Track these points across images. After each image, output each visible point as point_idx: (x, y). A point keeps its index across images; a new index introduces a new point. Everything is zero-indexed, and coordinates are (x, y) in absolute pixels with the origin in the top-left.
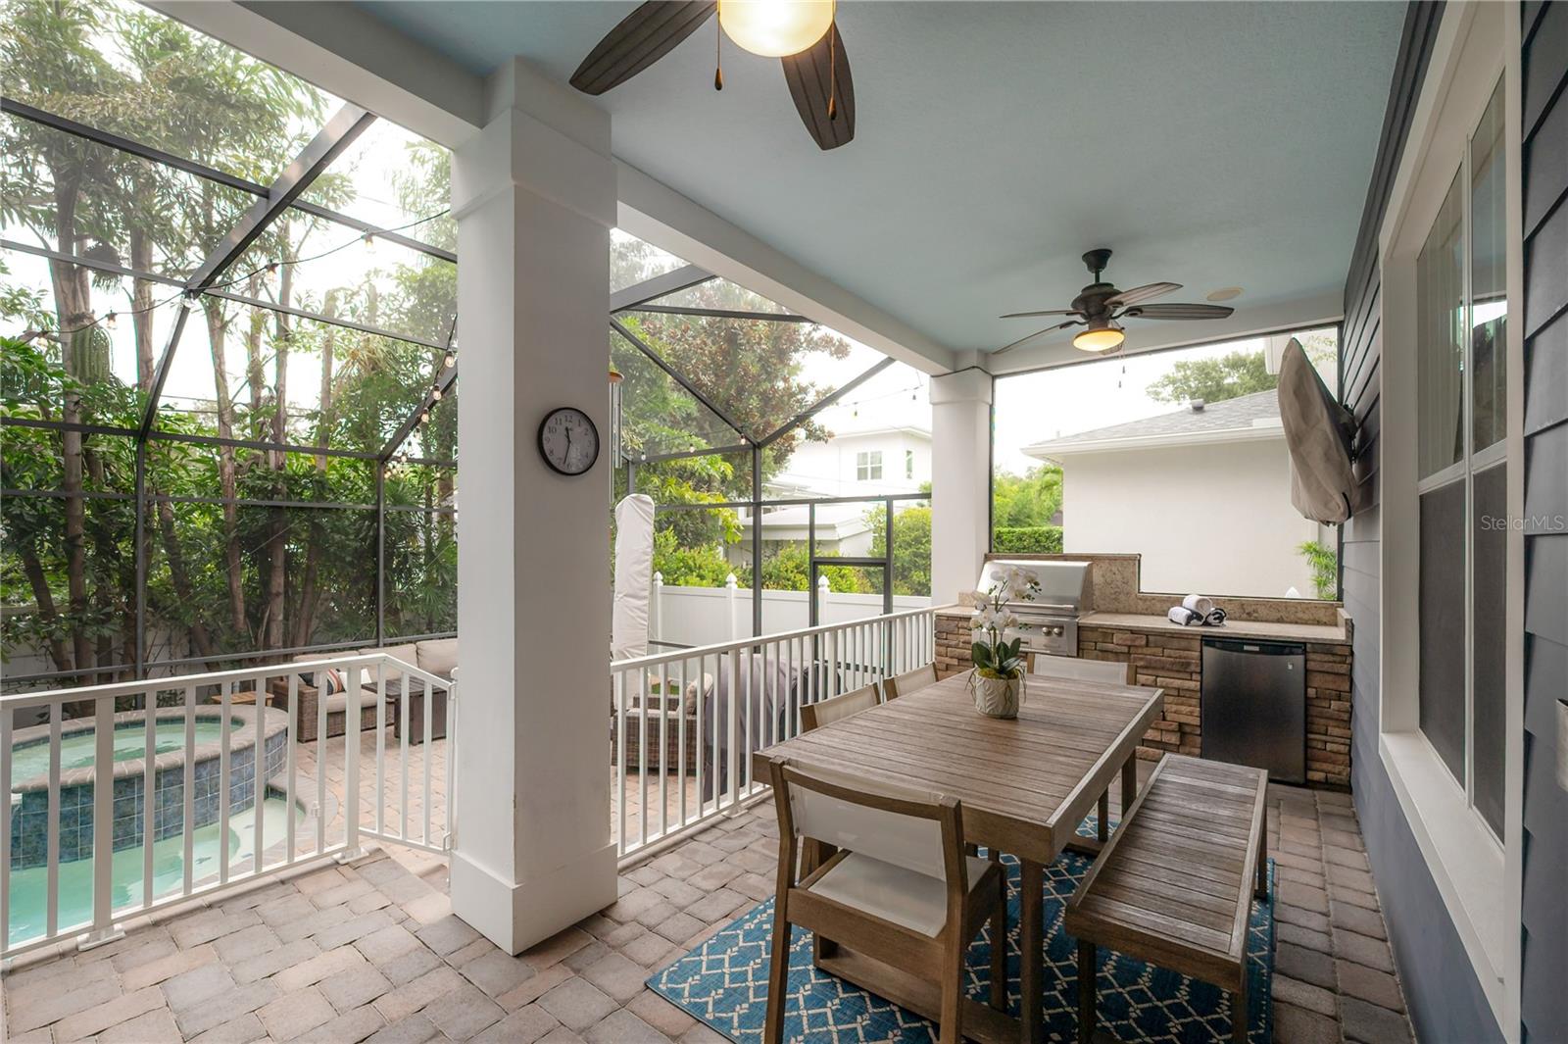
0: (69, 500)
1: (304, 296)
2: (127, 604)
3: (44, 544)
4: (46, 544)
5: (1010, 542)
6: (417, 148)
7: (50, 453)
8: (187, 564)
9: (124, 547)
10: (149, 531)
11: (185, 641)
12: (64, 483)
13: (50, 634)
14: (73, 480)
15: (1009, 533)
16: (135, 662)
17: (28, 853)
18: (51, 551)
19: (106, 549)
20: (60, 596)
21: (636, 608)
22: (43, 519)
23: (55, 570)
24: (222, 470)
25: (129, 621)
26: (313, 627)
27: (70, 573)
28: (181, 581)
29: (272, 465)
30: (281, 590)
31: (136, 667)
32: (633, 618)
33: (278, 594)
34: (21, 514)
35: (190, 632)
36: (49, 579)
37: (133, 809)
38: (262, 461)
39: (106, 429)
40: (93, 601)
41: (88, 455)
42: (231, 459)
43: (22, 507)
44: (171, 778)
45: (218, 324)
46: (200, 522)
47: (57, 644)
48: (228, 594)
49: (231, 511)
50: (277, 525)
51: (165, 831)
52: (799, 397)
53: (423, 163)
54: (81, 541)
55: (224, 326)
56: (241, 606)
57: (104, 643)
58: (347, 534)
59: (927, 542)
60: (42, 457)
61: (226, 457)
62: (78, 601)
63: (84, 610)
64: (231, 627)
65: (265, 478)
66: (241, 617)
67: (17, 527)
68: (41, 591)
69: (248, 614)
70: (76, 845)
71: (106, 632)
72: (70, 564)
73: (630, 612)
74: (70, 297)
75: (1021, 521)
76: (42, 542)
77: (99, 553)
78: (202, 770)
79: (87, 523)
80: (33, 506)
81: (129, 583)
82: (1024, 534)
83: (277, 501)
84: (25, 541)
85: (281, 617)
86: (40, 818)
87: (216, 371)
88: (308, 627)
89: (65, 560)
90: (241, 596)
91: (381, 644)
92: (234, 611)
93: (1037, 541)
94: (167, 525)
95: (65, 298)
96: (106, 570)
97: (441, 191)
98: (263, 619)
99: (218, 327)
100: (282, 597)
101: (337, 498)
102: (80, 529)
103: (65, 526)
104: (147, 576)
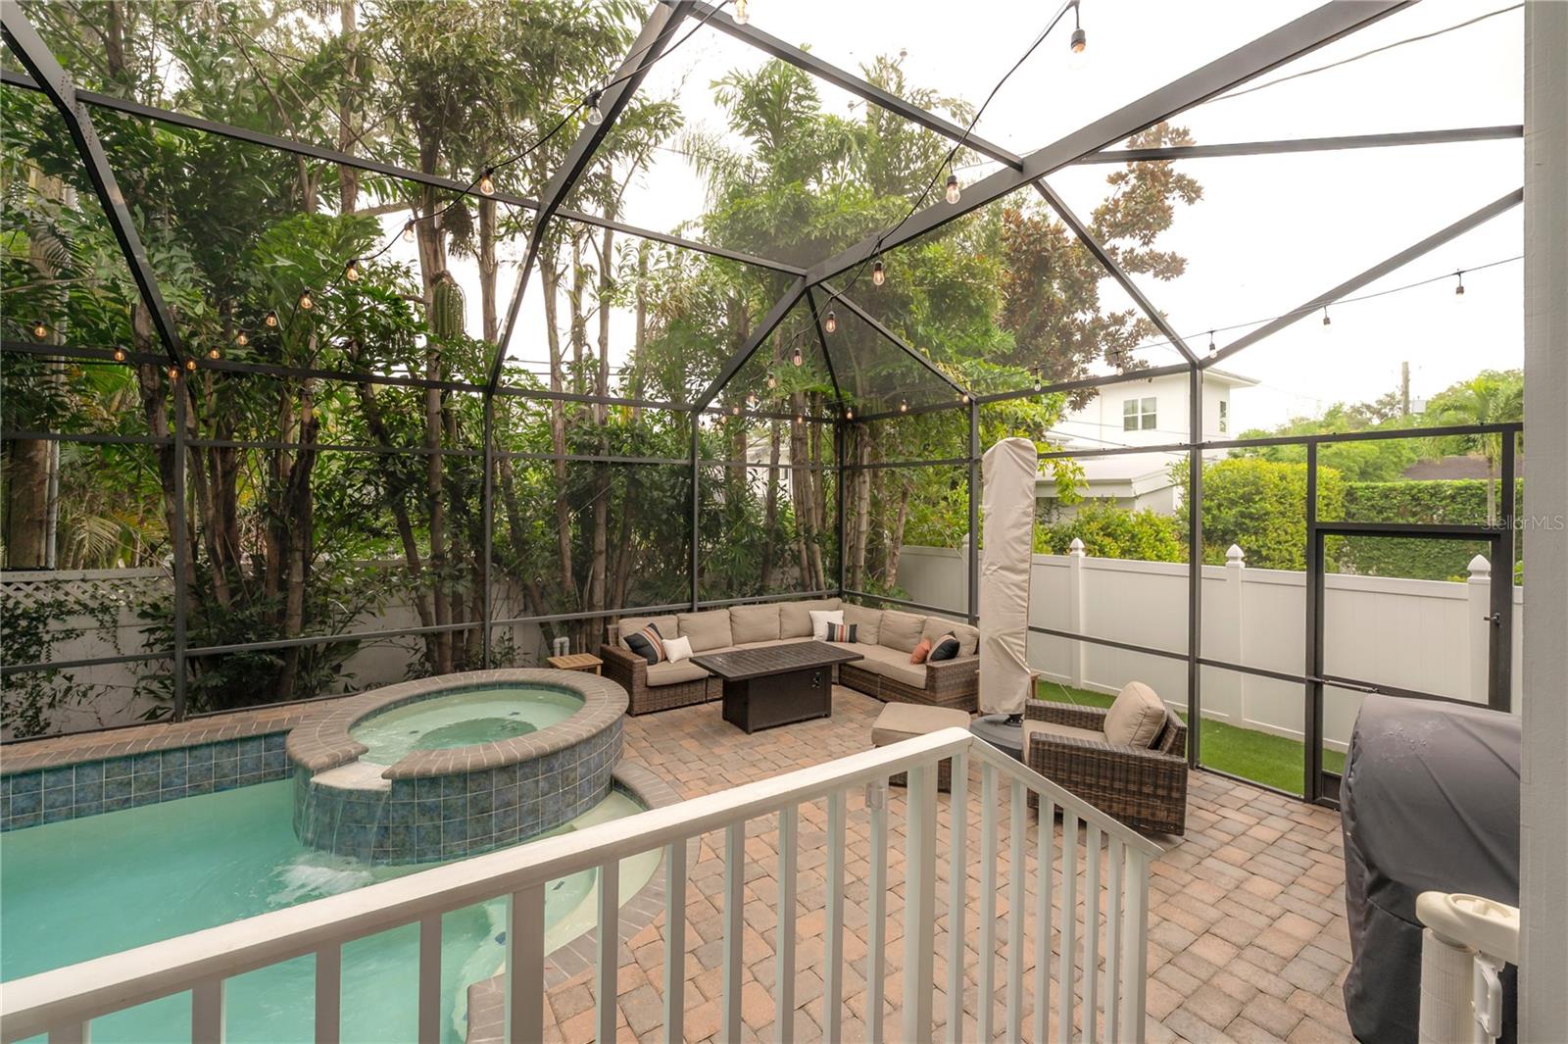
0: (430, 458)
1: (623, 245)
2: (476, 559)
3: (411, 499)
4: (413, 501)
5: (1369, 499)
6: (720, 87)
7: (416, 415)
8: (523, 520)
9: (473, 504)
10: (495, 488)
11: (521, 597)
12: (427, 442)
13: (416, 589)
14: (434, 438)
15: (1367, 488)
16: (483, 619)
17: (396, 846)
18: (418, 508)
19: (459, 507)
20: (424, 549)
21: (1015, 585)
22: (411, 477)
23: (421, 526)
24: (554, 426)
25: (479, 578)
26: (629, 586)
27: (431, 529)
28: (518, 539)
29: (596, 421)
30: (604, 548)
31: (484, 625)
32: (1010, 597)
33: (600, 553)
34: (395, 472)
35: (525, 588)
36: (415, 533)
37: (491, 805)
38: (587, 417)
39: (460, 386)
40: (449, 556)
41: (446, 415)
42: (561, 414)
43: (395, 464)
44: (527, 770)
45: (551, 278)
46: (533, 478)
47: (422, 598)
48: (557, 551)
49: (561, 468)
50: (600, 481)
51: (521, 830)
52: (1112, 329)
53: (725, 103)
54: (440, 498)
55: (555, 282)
56: (568, 563)
57: (457, 600)
58: (664, 491)
59: (1260, 500)
60: (411, 418)
61: (557, 412)
62: (438, 556)
63: (442, 565)
64: (560, 584)
65: (591, 434)
66: (569, 574)
67: (393, 486)
68: (409, 546)
69: (575, 573)
70: (439, 843)
71: (460, 589)
72: (431, 522)
73: (1007, 591)
74: (432, 257)
75: (1370, 474)
76: (410, 498)
77: (453, 509)
78: (554, 761)
79: (445, 480)
80: (404, 465)
81: (478, 538)
82: (1392, 489)
83: (603, 457)
84: (398, 498)
85: (603, 577)
86: (408, 808)
87: (549, 326)
88: (625, 585)
89: (428, 516)
90: (569, 553)
91: (695, 609)
92: (563, 569)
93: (1414, 498)
94: (507, 483)
95: (428, 260)
96: (459, 526)
97: (747, 124)
98: (587, 577)
99: (551, 282)
100: (604, 555)
101: (655, 453)
102: (440, 488)
103: (428, 483)
104: (493, 533)
